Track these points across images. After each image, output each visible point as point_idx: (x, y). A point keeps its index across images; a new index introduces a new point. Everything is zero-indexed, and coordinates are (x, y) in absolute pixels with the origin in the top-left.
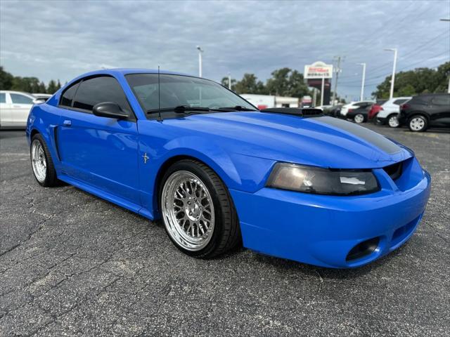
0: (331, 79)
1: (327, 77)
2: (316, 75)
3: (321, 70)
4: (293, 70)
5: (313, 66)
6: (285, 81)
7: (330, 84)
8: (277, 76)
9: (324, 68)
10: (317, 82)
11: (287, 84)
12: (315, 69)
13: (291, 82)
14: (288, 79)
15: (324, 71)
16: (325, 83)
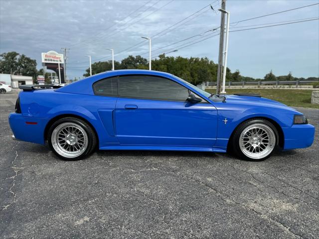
0: (63, 64)
1: (61, 63)
2: (51, 60)
3: (55, 57)
4: (21, 54)
5: (48, 53)
6: (15, 62)
7: (63, 68)
8: (7, 58)
9: (57, 56)
10: (55, 66)
11: (17, 64)
12: (50, 56)
13: (19, 64)
14: (17, 61)
15: (58, 58)
16: (61, 67)
